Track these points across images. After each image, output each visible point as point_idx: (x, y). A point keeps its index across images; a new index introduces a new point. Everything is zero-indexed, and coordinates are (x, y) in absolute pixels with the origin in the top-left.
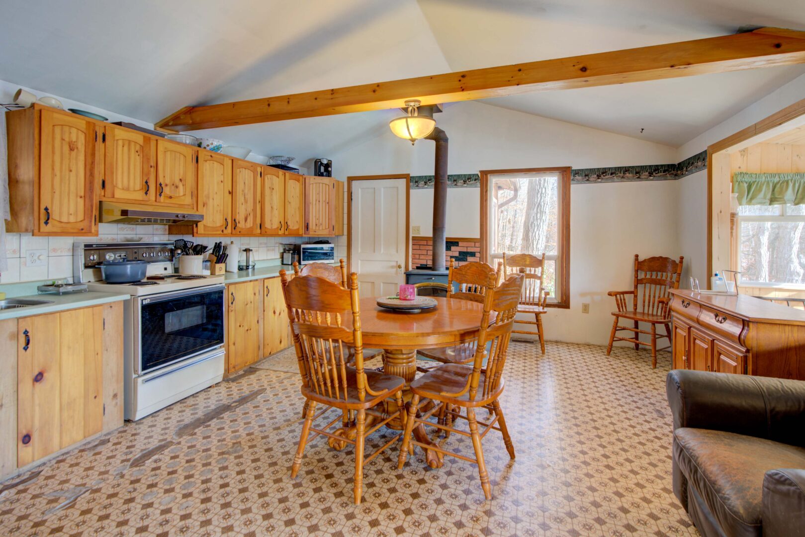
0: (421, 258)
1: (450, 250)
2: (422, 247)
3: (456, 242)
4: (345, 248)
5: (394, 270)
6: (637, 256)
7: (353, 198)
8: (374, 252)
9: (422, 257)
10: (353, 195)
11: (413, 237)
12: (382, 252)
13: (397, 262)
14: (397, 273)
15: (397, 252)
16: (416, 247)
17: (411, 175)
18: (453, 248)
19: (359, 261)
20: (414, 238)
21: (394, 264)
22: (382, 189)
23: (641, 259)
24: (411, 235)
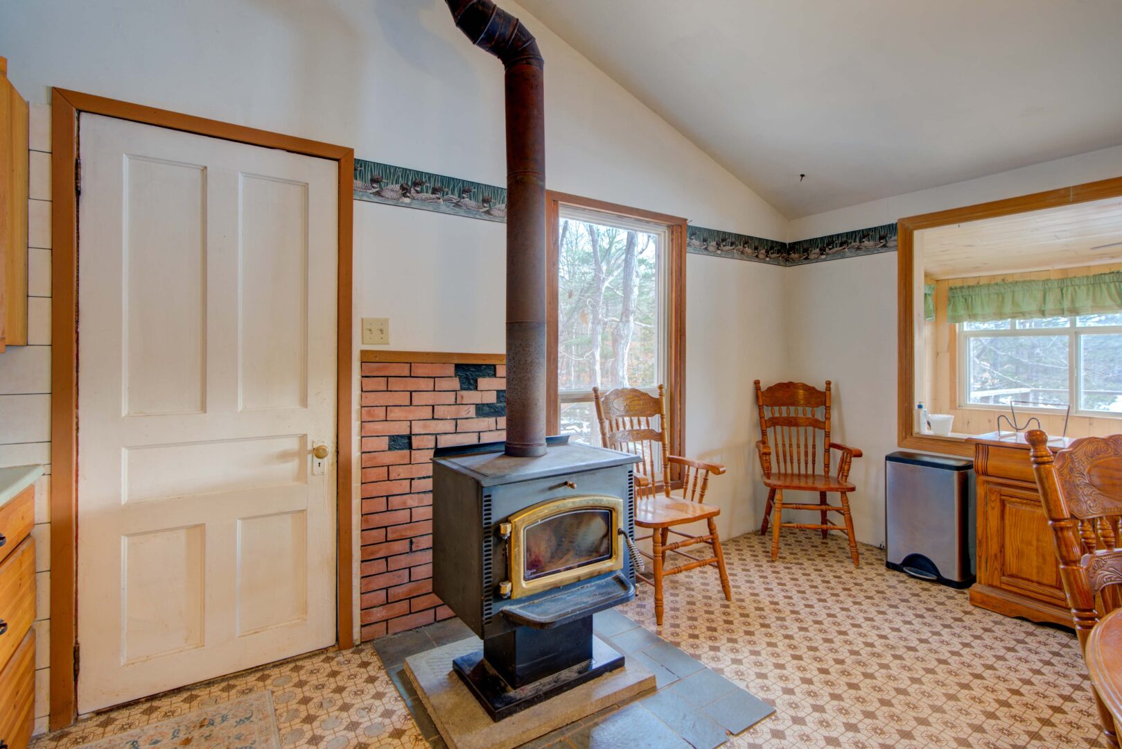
0: (391, 416)
1: (476, 388)
2: (395, 384)
3: (488, 366)
4: (42, 407)
5: (292, 466)
6: (757, 383)
7: (84, 185)
8: (204, 409)
9: (395, 413)
10: (84, 172)
11: (363, 353)
12: (240, 408)
13: (303, 438)
14: (302, 475)
15: (304, 402)
16: (371, 384)
17: (357, 156)
18: (483, 383)
19: (125, 453)
20: (367, 357)
21: (292, 445)
22: (241, 178)
23: (764, 386)
24: (357, 346)
